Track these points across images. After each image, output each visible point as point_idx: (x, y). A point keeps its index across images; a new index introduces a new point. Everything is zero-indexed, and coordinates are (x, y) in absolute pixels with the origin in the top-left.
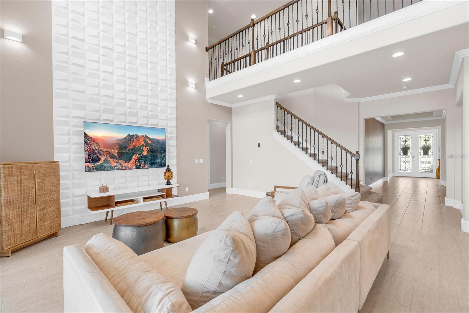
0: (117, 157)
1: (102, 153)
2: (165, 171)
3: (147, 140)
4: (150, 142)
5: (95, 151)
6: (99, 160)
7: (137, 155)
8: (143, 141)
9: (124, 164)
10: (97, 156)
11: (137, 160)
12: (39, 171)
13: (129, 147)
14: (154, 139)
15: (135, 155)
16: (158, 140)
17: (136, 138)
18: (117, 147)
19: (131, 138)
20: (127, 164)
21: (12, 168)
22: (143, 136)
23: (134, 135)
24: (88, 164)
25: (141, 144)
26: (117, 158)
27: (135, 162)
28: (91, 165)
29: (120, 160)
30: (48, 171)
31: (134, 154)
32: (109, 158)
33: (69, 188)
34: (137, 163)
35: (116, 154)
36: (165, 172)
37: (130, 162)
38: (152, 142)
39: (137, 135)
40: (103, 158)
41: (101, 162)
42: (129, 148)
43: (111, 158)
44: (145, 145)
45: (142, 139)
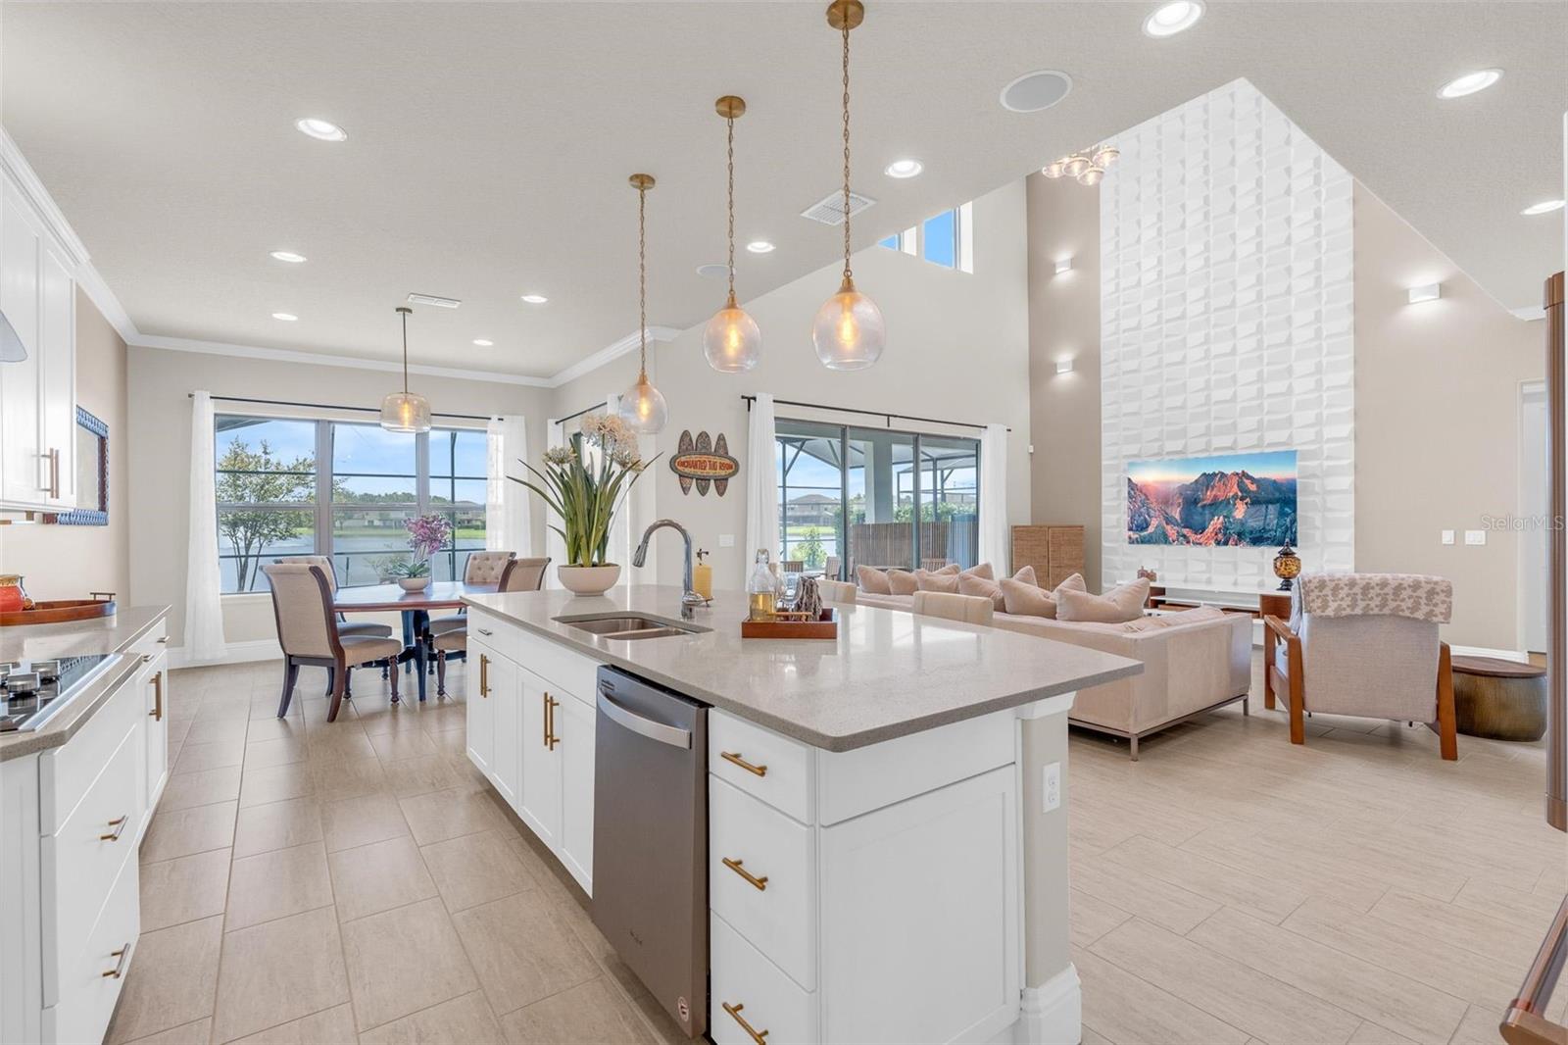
0: (1179, 521)
1: (1152, 513)
2: (1278, 555)
3: (1247, 482)
4: (1253, 488)
5: (1142, 510)
6: (1147, 527)
7: (1221, 518)
8: (1236, 486)
9: (1192, 537)
10: (1145, 519)
11: (1220, 529)
12: (1053, 537)
13: (1203, 500)
14: (1265, 479)
15: (1216, 518)
16: (1275, 482)
17: (1220, 480)
18: (1180, 501)
19: (1208, 479)
20: (1199, 536)
21: (1023, 531)
22: (1237, 474)
23: (1215, 475)
24: (1131, 533)
25: (1231, 494)
26: (1178, 525)
27: (1216, 534)
28: (1135, 536)
29: (1185, 527)
30: (1066, 538)
31: (1214, 516)
32: (1164, 523)
33: (1117, 568)
34: (1220, 536)
35: (1177, 516)
36: (1275, 560)
37: (1205, 533)
38: (1258, 487)
39: (1223, 473)
40: (1154, 523)
41: (1151, 529)
42: (1205, 502)
43: (1167, 524)
44: (1240, 494)
45: (1235, 480)
